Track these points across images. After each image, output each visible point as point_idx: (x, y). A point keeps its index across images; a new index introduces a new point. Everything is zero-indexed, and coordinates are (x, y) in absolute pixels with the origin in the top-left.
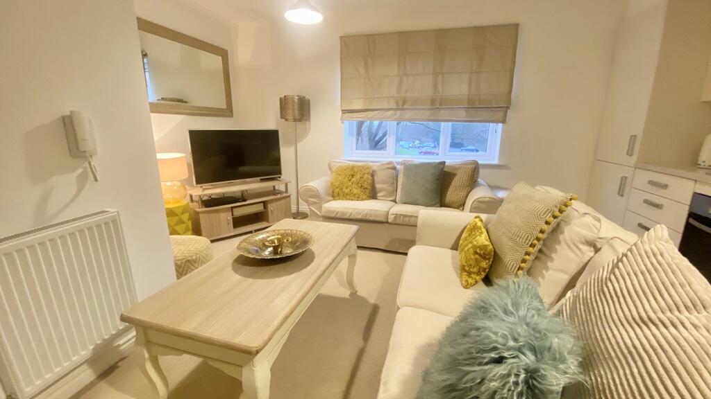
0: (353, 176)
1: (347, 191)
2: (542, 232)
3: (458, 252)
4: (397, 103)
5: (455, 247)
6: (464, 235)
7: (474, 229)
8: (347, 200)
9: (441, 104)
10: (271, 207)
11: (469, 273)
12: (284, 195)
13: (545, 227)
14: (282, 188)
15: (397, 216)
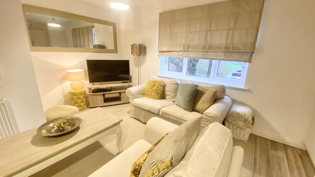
0: (154, 86)
4: (184, 48)
9: (208, 49)
10: (122, 95)
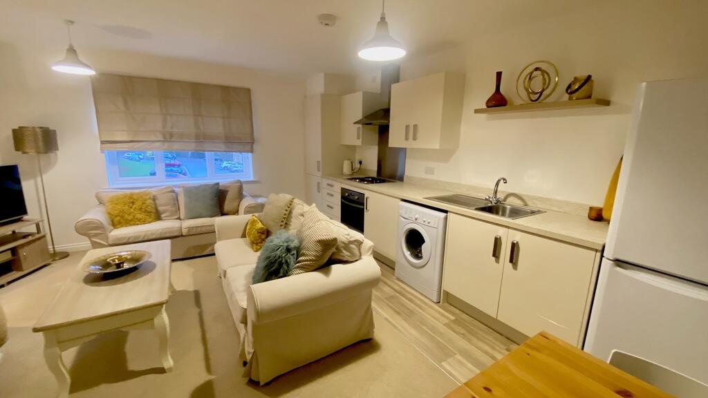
0: (133, 203)
1: (130, 217)
2: (285, 215)
3: (247, 238)
5: (244, 236)
6: (248, 227)
7: (253, 222)
8: (131, 225)
10: (23, 253)
11: (257, 244)
12: (37, 236)
13: (286, 212)
14: (33, 229)
15: (190, 228)
